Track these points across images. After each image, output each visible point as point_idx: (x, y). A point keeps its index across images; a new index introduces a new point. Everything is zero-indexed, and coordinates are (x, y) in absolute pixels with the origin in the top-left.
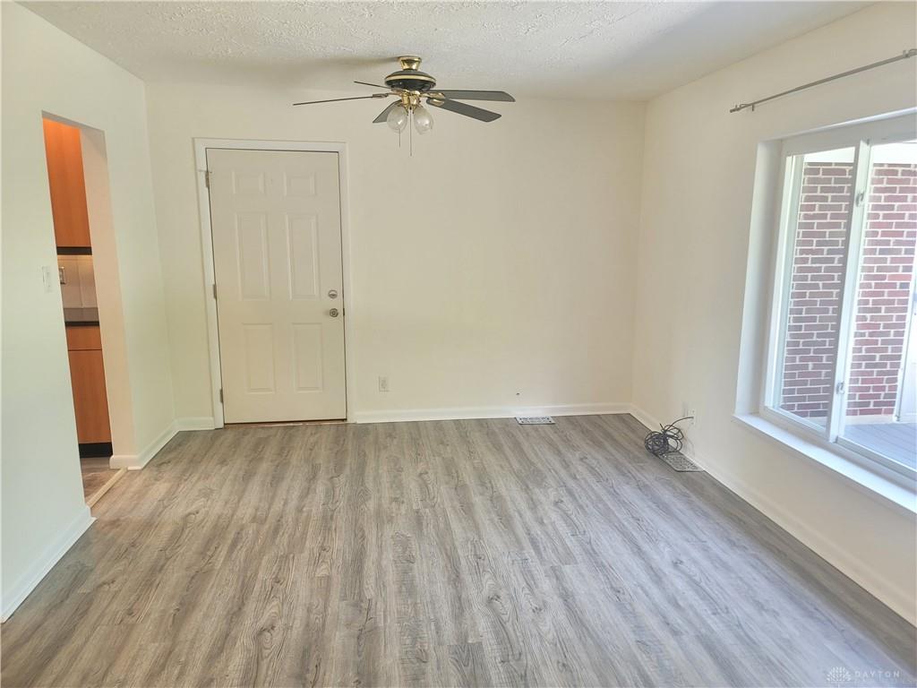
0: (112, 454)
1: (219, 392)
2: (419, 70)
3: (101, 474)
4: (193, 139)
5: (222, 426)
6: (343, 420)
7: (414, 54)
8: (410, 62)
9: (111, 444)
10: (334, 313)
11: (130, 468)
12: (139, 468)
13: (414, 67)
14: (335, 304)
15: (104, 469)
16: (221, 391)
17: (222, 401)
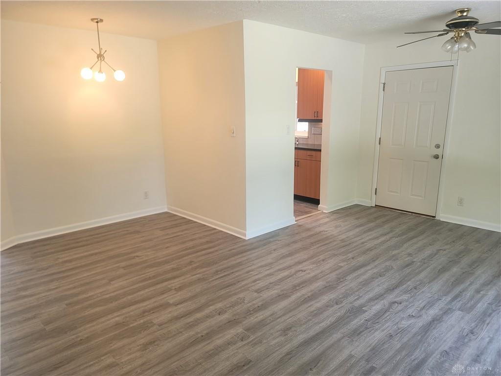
0: (319, 204)
1: (375, 189)
2: (468, 16)
3: (314, 210)
4: (381, 68)
5: (374, 206)
6: (433, 217)
7: (465, 7)
8: (462, 11)
9: (319, 200)
10: (436, 157)
11: (324, 211)
12: (327, 212)
13: (465, 14)
14: (438, 152)
15: (315, 209)
16: (376, 189)
17: (376, 194)
